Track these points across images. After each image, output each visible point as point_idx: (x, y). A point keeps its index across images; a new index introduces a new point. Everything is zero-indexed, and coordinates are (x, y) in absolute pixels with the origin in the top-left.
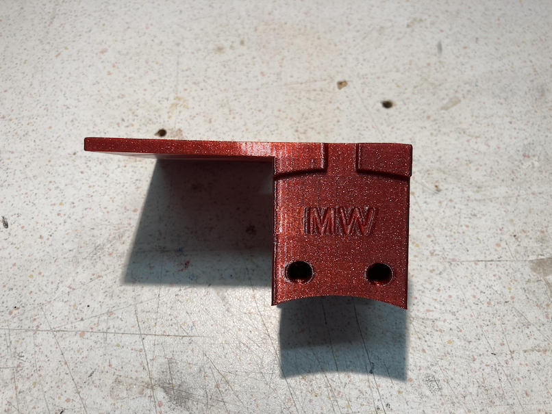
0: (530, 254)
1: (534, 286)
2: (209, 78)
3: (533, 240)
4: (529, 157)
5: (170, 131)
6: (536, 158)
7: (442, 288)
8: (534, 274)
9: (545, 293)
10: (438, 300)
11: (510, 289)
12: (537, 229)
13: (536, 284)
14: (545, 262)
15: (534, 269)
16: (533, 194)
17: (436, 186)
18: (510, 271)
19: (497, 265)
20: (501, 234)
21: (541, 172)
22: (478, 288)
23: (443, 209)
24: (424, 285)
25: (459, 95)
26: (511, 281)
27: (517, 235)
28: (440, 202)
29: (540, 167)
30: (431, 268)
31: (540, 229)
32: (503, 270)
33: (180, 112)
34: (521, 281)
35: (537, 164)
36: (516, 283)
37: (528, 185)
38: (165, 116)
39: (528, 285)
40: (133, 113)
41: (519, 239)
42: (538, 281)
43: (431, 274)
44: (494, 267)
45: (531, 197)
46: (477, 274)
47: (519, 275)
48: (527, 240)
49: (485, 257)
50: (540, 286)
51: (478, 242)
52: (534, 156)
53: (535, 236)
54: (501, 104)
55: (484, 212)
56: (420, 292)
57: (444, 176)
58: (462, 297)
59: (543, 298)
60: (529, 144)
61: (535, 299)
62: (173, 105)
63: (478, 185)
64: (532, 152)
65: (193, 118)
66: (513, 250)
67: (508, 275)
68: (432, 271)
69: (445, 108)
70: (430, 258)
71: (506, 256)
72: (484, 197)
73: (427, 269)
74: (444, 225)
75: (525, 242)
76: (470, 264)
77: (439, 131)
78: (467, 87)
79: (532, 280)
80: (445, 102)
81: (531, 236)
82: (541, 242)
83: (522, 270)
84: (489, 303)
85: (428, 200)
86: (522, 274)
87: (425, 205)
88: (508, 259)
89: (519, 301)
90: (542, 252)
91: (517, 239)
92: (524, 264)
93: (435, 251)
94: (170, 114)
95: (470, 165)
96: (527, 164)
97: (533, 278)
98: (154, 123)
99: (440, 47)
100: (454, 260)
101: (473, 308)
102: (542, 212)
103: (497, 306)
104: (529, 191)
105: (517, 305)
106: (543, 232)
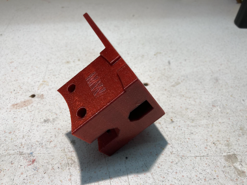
0: (223, 152)
1: (227, 169)
2: (61, 73)
3: (223, 145)
4: (215, 106)
5: (37, 95)
6: (219, 107)
7: (178, 172)
8: (227, 163)
9: (235, 173)
10: (177, 178)
11: (215, 171)
12: (224, 139)
13: (229, 168)
14: (231, 156)
15: (226, 160)
16: (220, 123)
17: (171, 120)
18: (214, 161)
19: (207, 158)
20: (207, 142)
21: (222, 113)
22: (198, 171)
23: (176, 131)
24: (168, 170)
25: (180, 81)
26: (215, 167)
27: (215, 143)
28: (174, 127)
29: (221, 111)
30: (172, 161)
31: (226, 139)
32: (210, 161)
33: (44, 87)
34: (221, 167)
35: (219, 110)
36: (218, 168)
37: (217, 119)
38: (36, 89)
39: (225, 169)
40: (20, 87)
41: (216, 145)
42: (229, 166)
43: (172, 164)
44: (205, 160)
45: (219, 125)
46: (196, 164)
47: (219, 164)
48: (220, 145)
49: (200, 154)
50: (231, 169)
51: (195, 146)
52: (217, 106)
53: (224, 143)
54: (199, 84)
55: (197, 132)
56: (166, 174)
57: (175, 115)
58: (190, 176)
59: (233, 176)
60: (214, 101)
61: (229, 177)
62: (41, 84)
63: (192, 119)
64: (216, 105)
65: (50, 89)
66: (214, 150)
67: (213, 164)
68: (172, 162)
69: (173, 86)
70: (171, 155)
71: (211, 153)
72: (196, 125)
73: (170, 161)
74: (177, 139)
75: (219, 146)
76: (192, 158)
77: (171, 95)
78: (183, 78)
79: (226, 166)
80: (173, 84)
81: (222, 143)
82: (228, 146)
83: (220, 161)
84: (205, 180)
85: (168, 126)
86: (220, 163)
87: (166, 129)
88: (212, 155)
89: (221, 178)
90: (229, 151)
91: (215, 145)
92: (221, 158)
93: (173, 151)
94: (39, 88)
95: (187, 110)
96: (215, 109)
97: (227, 165)
98: (30, 92)
99: (169, 63)
100: (183, 156)
101: (196, 182)
102: (225, 131)
103: (210, 181)
104: (218, 122)
105: (220, 181)
106: (228, 141)
